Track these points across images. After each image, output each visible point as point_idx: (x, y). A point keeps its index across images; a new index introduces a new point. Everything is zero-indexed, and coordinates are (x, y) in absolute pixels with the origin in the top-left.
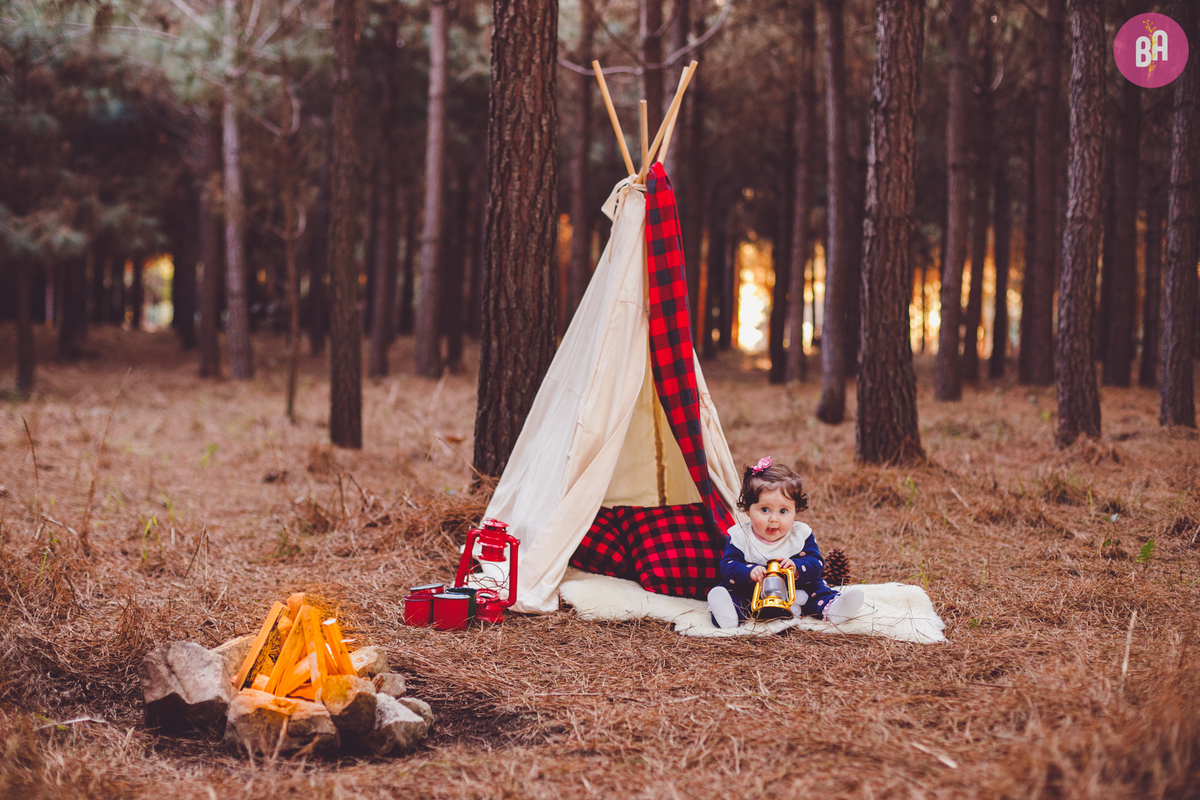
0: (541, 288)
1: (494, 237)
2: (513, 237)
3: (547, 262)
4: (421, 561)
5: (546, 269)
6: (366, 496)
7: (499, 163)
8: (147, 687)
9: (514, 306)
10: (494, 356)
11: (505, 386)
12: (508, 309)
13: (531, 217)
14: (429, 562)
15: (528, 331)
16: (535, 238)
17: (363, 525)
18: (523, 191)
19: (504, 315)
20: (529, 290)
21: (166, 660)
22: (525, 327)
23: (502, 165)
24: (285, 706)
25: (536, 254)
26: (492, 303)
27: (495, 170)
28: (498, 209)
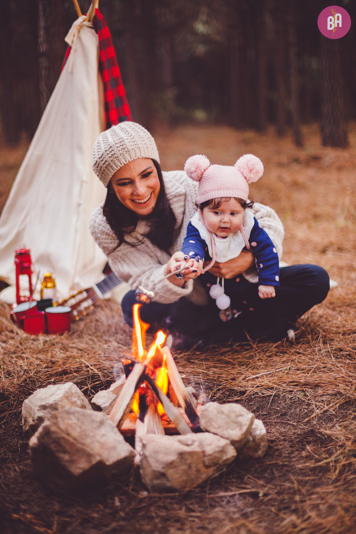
8: (68, 461)
21: (61, 429)
24: (191, 445)
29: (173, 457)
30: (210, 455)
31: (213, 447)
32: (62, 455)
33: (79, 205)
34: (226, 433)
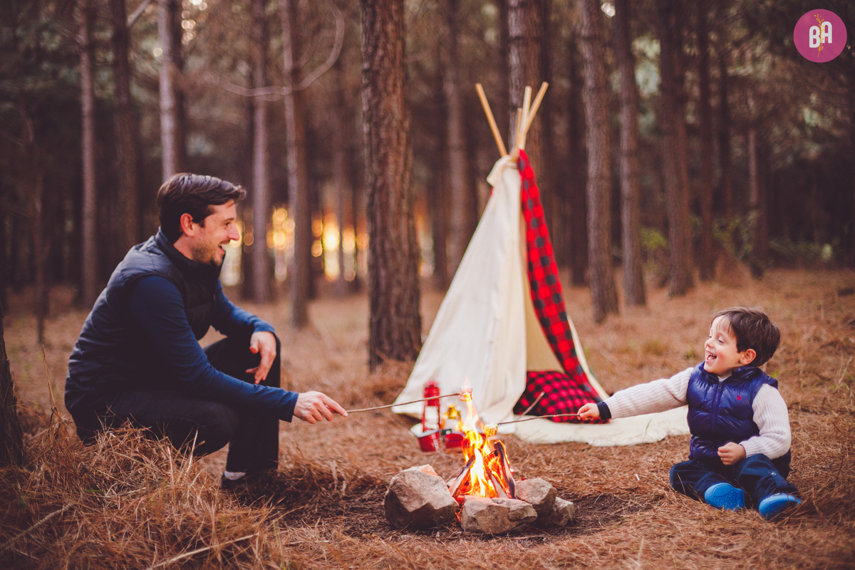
8: (405, 502)
24: (502, 503)
29: (484, 508)
30: (513, 511)
31: (517, 506)
32: (402, 498)
33: (491, 343)
34: (531, 499)
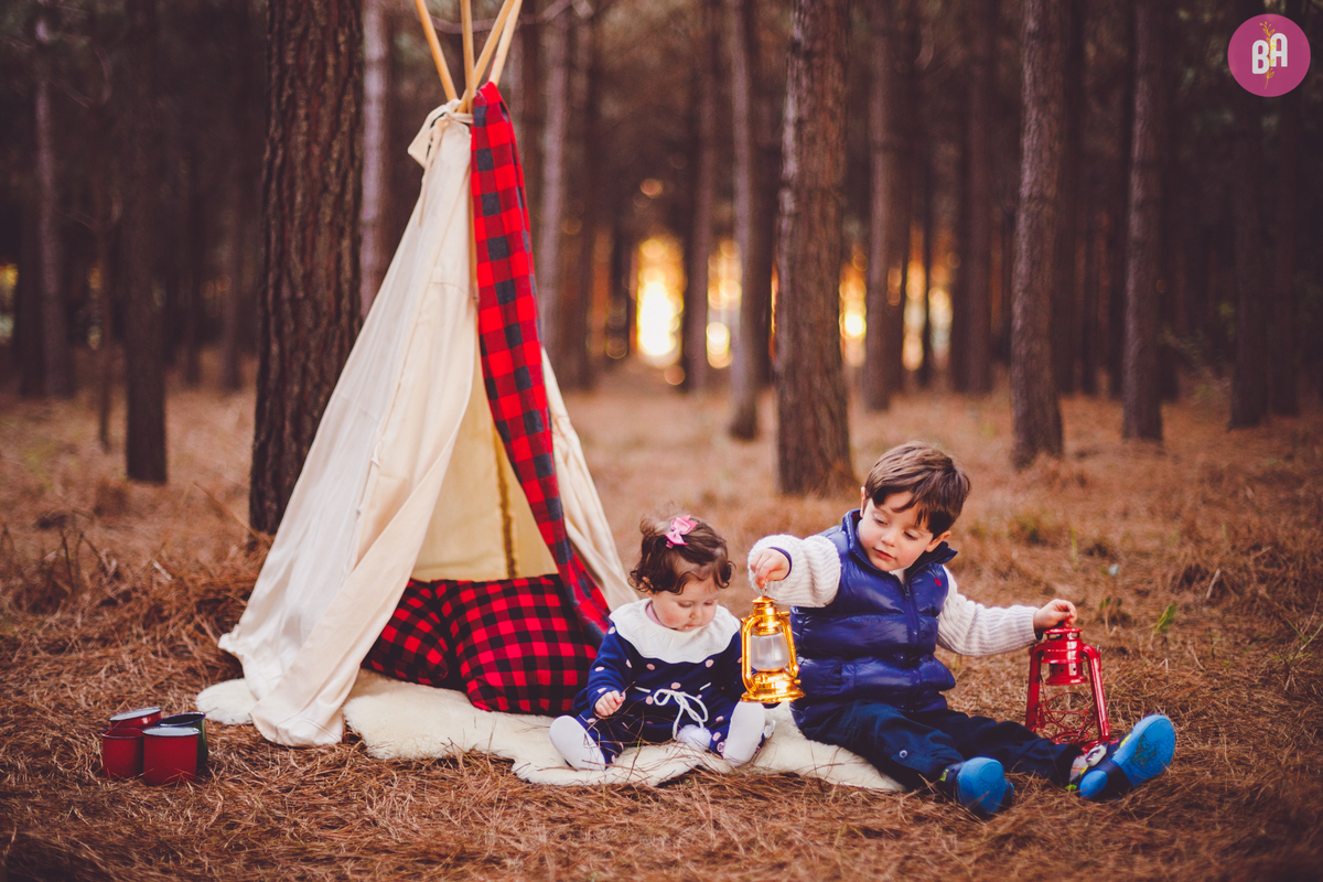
0: (339, 269)
1: (274, 199)
2: (299, 199)
3: (347, 234)
4: (161, 660)
5: (346, 243)
6: (105, 560)
7: (280, 95)
9: (301, 294)
10: (274, 366)
11: (290, 407)
12: (293, 300)
13: (324, 171)
14: (172, 661)
15: (321, 330)
16: (330, 199)
17: (97, 602)
18: (312, 136)
19: (287, 308)
20: (322, 272)
22: (317, 325)
23: (284, 99)
25: (331, 223)
26: (271, 293)
27: (274, 106)
28: (278, 161)
